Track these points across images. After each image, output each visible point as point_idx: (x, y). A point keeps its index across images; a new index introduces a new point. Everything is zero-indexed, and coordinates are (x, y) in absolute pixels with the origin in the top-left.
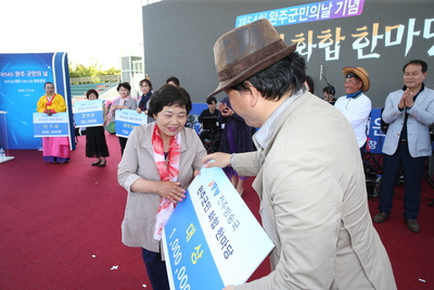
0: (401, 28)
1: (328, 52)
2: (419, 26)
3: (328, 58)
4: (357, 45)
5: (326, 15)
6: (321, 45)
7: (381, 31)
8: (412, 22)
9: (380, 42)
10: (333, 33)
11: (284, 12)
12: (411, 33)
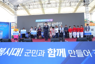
0: (57, 23)
1: (49, 25)
2: (58, 23)
3: (49, 26)
4: (52, 25)
5: (48, 21)
6: (48, 24)
7: (55, 23)
8: (58, 22)
9: (55, 24)
10: (49, 23)
11: (43, 20)
12: (58, 24)
